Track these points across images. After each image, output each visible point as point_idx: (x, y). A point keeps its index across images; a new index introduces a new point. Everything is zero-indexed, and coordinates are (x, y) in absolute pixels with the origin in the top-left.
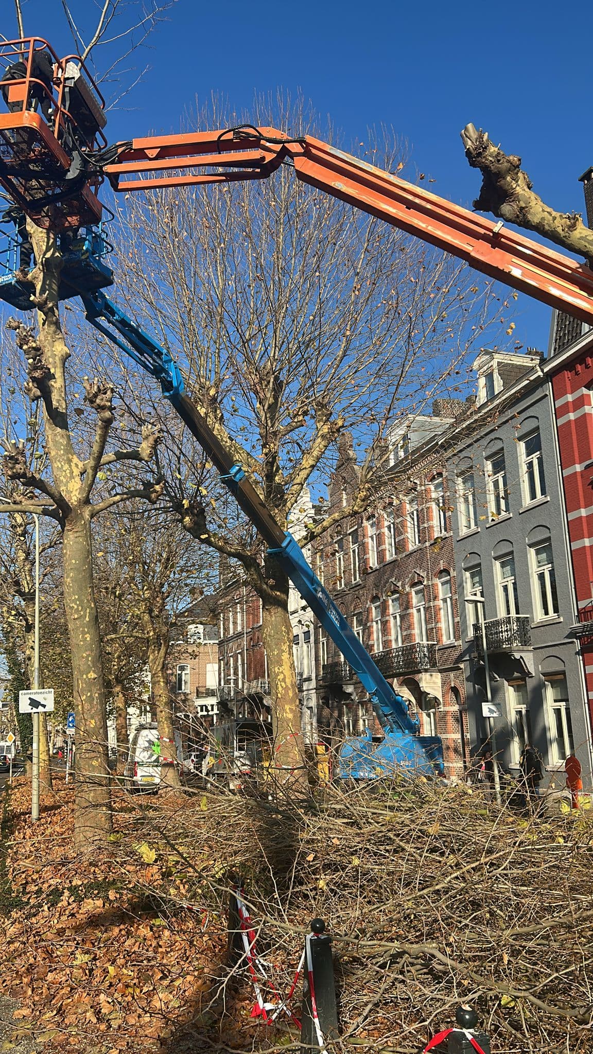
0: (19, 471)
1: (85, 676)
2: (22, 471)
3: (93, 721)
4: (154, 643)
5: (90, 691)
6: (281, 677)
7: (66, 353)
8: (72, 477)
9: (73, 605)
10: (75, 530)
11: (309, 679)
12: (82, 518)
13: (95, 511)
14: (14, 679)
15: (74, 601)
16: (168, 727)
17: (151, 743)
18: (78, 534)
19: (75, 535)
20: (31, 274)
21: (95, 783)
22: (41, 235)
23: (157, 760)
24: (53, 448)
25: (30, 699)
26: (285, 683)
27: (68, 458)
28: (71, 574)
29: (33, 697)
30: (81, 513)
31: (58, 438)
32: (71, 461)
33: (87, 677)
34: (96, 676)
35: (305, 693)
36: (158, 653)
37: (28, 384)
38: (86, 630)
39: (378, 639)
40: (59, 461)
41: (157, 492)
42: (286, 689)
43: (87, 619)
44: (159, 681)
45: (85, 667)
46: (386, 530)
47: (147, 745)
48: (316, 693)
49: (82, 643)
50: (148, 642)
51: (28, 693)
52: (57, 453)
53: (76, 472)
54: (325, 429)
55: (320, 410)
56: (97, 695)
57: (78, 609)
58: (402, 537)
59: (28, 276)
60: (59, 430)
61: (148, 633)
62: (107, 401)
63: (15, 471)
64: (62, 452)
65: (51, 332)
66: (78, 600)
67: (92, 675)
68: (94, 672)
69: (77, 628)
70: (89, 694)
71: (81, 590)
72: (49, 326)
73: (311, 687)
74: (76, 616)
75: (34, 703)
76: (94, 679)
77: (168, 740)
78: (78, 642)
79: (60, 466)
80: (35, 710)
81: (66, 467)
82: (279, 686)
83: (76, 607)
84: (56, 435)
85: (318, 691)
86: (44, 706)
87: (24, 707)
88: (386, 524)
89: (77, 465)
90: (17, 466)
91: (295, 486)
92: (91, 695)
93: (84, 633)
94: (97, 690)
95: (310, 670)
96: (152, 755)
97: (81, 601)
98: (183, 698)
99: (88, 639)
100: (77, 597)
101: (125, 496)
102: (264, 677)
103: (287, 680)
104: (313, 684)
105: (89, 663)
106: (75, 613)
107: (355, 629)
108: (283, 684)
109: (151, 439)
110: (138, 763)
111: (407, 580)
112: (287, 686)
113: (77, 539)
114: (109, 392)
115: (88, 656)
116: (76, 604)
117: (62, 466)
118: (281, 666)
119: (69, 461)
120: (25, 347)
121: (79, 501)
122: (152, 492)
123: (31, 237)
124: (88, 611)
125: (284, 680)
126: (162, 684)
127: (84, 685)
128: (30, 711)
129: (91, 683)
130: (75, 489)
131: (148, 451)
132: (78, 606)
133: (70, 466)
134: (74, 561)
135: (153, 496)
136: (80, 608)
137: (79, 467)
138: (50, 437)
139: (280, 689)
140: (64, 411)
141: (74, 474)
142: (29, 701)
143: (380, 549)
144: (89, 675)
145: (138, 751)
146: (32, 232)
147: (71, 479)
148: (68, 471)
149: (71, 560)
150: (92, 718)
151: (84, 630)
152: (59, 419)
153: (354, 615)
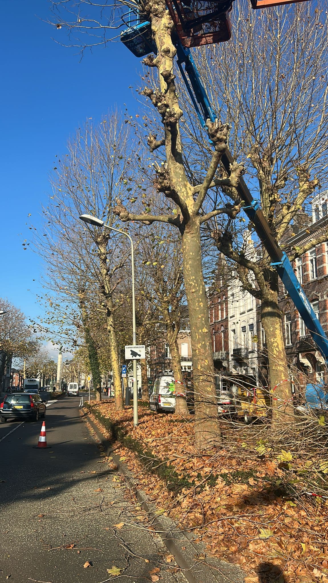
0: (166, 185)
1: (200, 331)
2: (168, 185)
3: (207, 361)
4: (170, 327)
5: (204, 341)
6: (275, 344)
7: (181, 112)
8: (188, 197)
9: (192, 283)
10: (191, 232)
11: (253, 352)
12: (196, 224)
13: (202, 221)
14: (89, 346)
15: (193, 280)
16: (180, 375)
17: (168, 384)
18: (194, 235)
19: (192, 236)
20: (155, 60)
21: (210, 402)
22: (162, 32)
23: (172, 394)
24: (174, 177)
25: (131, 351)
26: (278, 348)
27: (184, 184)
28: (190, 262)
29: (133, 349)
30: (195, 221)
31: (178, 170)
32: (187, 186)
33: (202, 331)
34: (207, 331)
35: (250, 360)
36: (173, 333)
37: (150, 138)
38: (200, 300)
39: (302, 328)
40: (179, 186)
41: (236, 210)
42: (279, 352)
43: (201, 292)
44: (174, 349)
45: (201, 324)
46: (309, 262)
47: (166, 385)
48: (258, 359)
49: (198, 308)
50: (167, 326)
51: (130, 347)
52: (177, 180)
53: (190, 193)
54: (305, 186)
55: (302, 174)
56: (208, 344)
57: (195, 285)
58: (322, 266)
59: (154, 61)
60: (178, 164)
61: (167, 321)
62: (224, 135)
63: (163, 184)
64: (181, 179)
65: (171, 97)
66: (195, 279)
67: (205, 330)
68: (206, 328)
69: (194, 299)
70: (203, 343)
71: (196, 272)
72: (170, 93)
73: (254, 357)
74: (194, 290)
75: (134, 354)
76: (207, 333)
77: (180, 383)
78: (195, 308)
79: (179, 189)
80: (134, 358)
81: (184, 190)
82: (275, 350)
83: (193, 284)
84: (176, 168)
85: (259, 359)
86: (140, 355)
87: (128, 356)
88: (310, 258)
89: (190, 189)
90: (165, 181)
91: (284, 224)
92: (205, 343)
93: (199, 302)
94: (208, 340)
95: (253, 346)
96: (168, 391)
97: (197, 281)
98: (169, 362)
99: (202, 306)
100: (194, 277)
101: (220, 211)
102: (222, 350)
103: (279, 347)
104: (256, 355)
105: (203, 322)
106: (193, 288)
107: (285, 322)
108: (277, 349)
109: (238, 171)
110: (161, 395)
111: (325, 292)
112: (279, 350)
113: (193, 239)
114: (225, 129)
115: (202, 317)
116: (193, 282)
117: (181, 189)
118: (275, 337)
119: (185, 186)
120: (159, 104)
121: (193, 212)
122: (233, 210)
123: (154, 35)
124: (201, 287)
125: (277, 346)
126: (176, 350)
127: (200, 337)
128: (132, 358)
129: (204, 335)
130: (190, 204)
131: (236, 180)
132: (195, 284)
133: (186, 189)
134: (191, 253)
135: (234, 213)
136: (196, 285)
137: (192, 190)
138: (172, 169)
139: (275, 352)
140: (181, 152)
141: (189, 195)
142: (131, 352)
143: (305, 274)
144: (203, 330)
145: (161, 388)
146: (156, 30)
147: (187, 198)
148: (185, 193)
149: (189, 252)
150: (206, 359)
151: (199, 300)
152: (178, 157)
153: (285, 314)
